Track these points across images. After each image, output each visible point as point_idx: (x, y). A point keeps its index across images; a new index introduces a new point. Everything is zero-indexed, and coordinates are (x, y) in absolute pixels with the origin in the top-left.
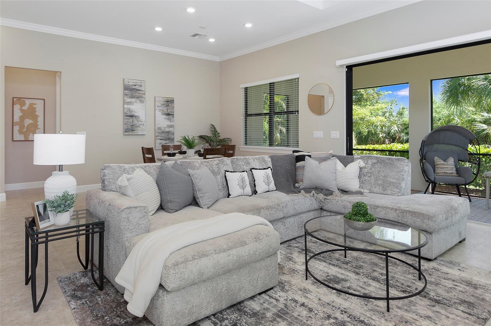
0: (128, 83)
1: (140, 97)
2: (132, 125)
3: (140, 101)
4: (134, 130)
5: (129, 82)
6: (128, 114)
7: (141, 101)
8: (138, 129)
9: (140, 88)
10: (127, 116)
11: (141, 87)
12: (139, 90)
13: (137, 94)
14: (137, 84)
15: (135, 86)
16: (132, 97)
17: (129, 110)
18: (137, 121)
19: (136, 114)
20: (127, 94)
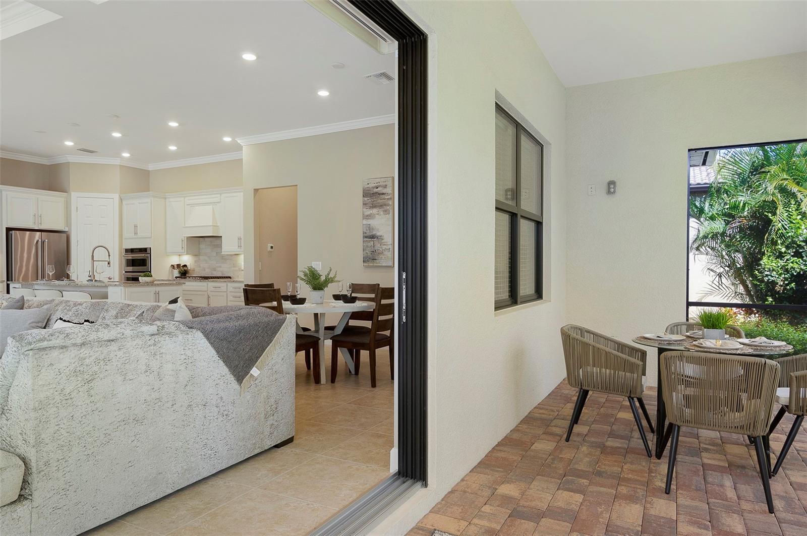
0: (368, 186)
1: (385, 205)
2: (373, 252)
3: (384, 211)
4: (376, 258)
5: (368, 184)
6: (368, 234)
7: (386, 211)
8: (382, 257)
9: (384, 191)
10: (366, 237)
11: (386, 188)
12: (383, 194)
13: (380, 201)
14: (381, 184)
15: (377, 188)
16: (374, 207)
17: (369, 227)
18: (379, 245)
19: (378, 234)
20: (366, 202)
